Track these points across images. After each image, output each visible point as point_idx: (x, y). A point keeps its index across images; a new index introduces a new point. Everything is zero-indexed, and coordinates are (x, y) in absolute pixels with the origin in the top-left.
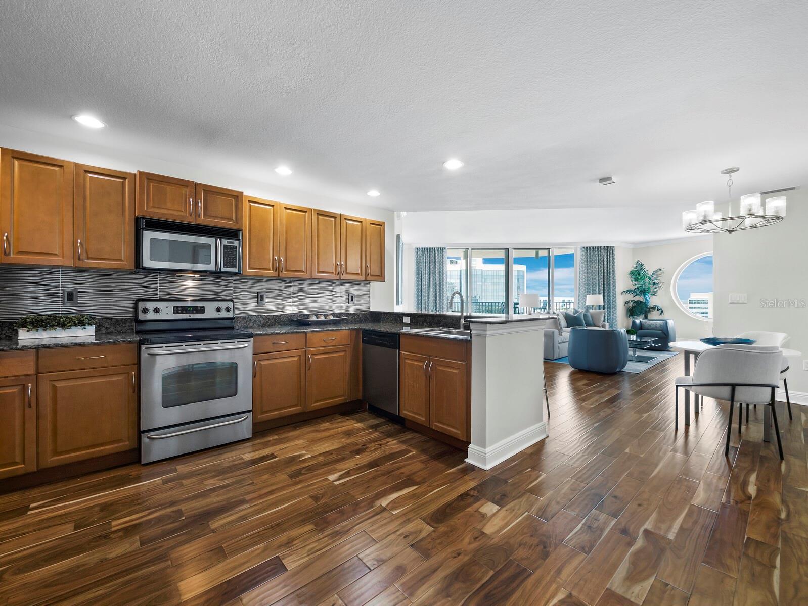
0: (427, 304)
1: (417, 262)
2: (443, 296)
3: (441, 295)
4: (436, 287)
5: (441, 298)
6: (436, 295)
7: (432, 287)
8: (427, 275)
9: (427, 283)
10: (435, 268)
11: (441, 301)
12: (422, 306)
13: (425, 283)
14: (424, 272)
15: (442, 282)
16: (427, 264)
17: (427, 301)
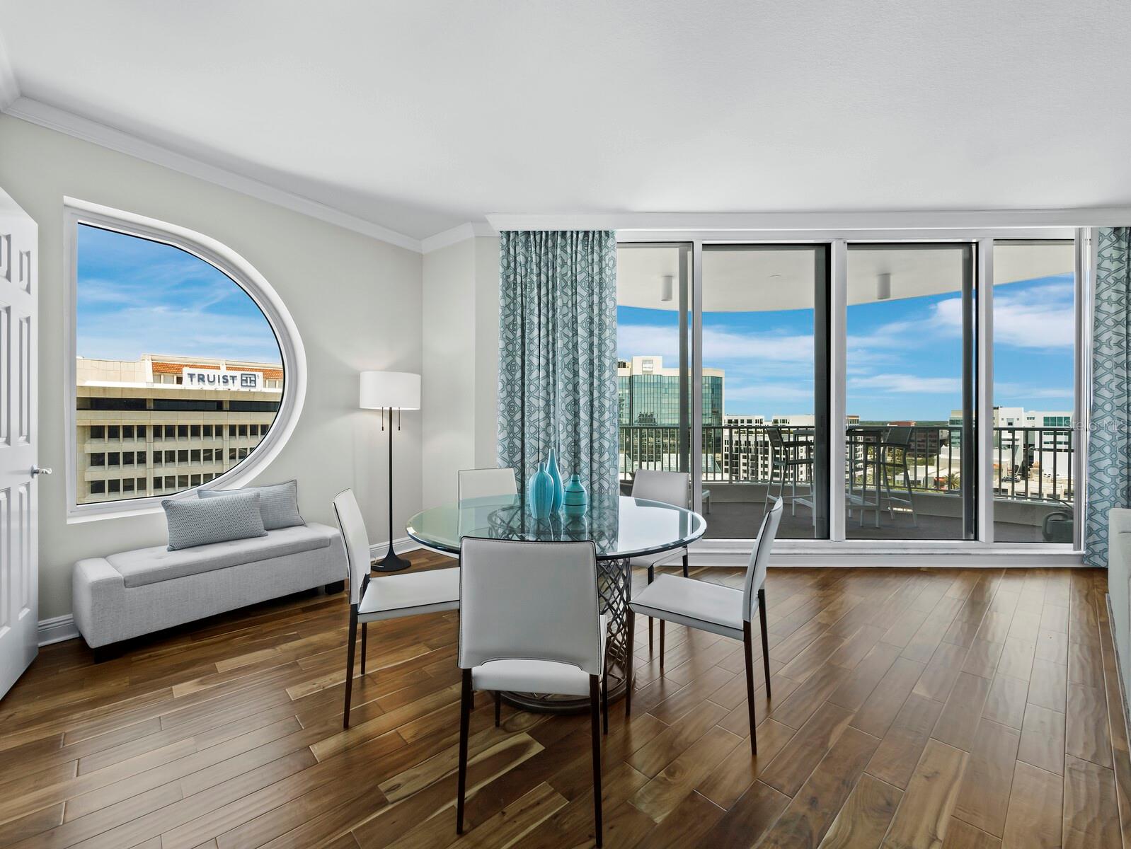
0: (542, 436)
1: (509, 285)
2: (602, 406)
3: (596, 403)
4: (576, 374)
5: (596, 415)
6: (576, 402)
7: (562, 375)
8: (543, 332)
9: (543, 361)
10: (575, 305)
11: (596, 424)
12: (527, 446)
13: (535, 361)
14: (531, 323)
15: (600, 357)
16: (543, 291)
17: (542, 424)
